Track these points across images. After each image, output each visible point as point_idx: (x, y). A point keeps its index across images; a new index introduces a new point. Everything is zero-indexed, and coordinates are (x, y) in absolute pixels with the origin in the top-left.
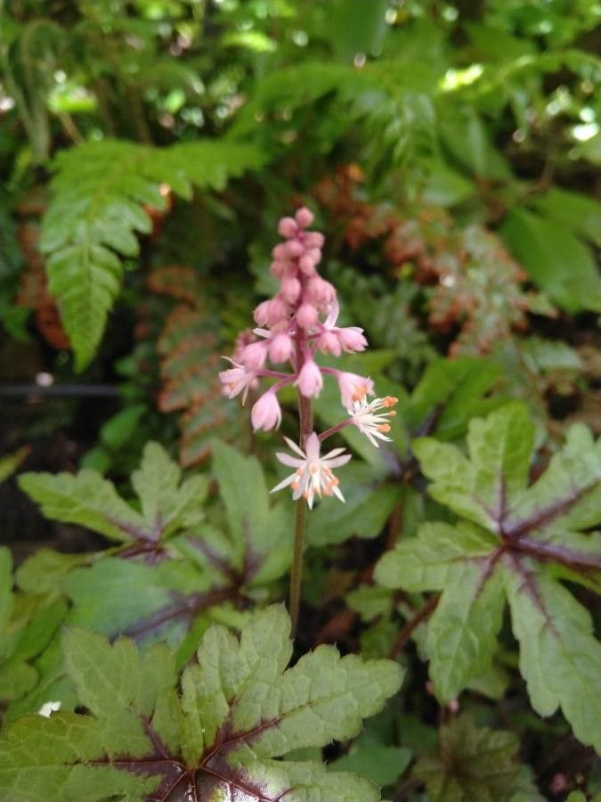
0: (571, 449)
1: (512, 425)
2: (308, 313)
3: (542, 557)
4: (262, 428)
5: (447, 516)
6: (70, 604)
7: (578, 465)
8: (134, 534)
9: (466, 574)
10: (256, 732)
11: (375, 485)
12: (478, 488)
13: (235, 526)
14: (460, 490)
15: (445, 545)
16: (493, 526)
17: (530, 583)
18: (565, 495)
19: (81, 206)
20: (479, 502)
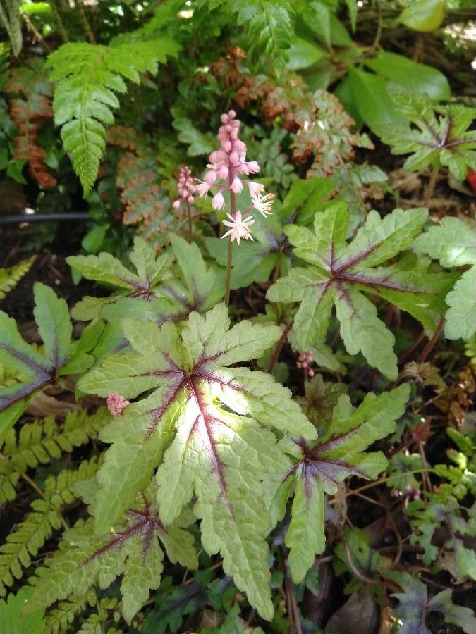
0: (369, 225)
1: (338, 214)
2: (234, 156)
3: (352, 282)
4: (216, 209)
5: (304, 264)
6: (106, 322)
7: (372, 233)
8: (135, 285)
9: (314, 292)
10: (216, 357)
11: (264, 255)
12: (319, 249)
13: (188, 281)
14: (310, 251)
15: (302, 279)
16: (328, 268)
17: (346, 294)
18: (365, 249)
19: (76, 94)
20: (320, 256)
